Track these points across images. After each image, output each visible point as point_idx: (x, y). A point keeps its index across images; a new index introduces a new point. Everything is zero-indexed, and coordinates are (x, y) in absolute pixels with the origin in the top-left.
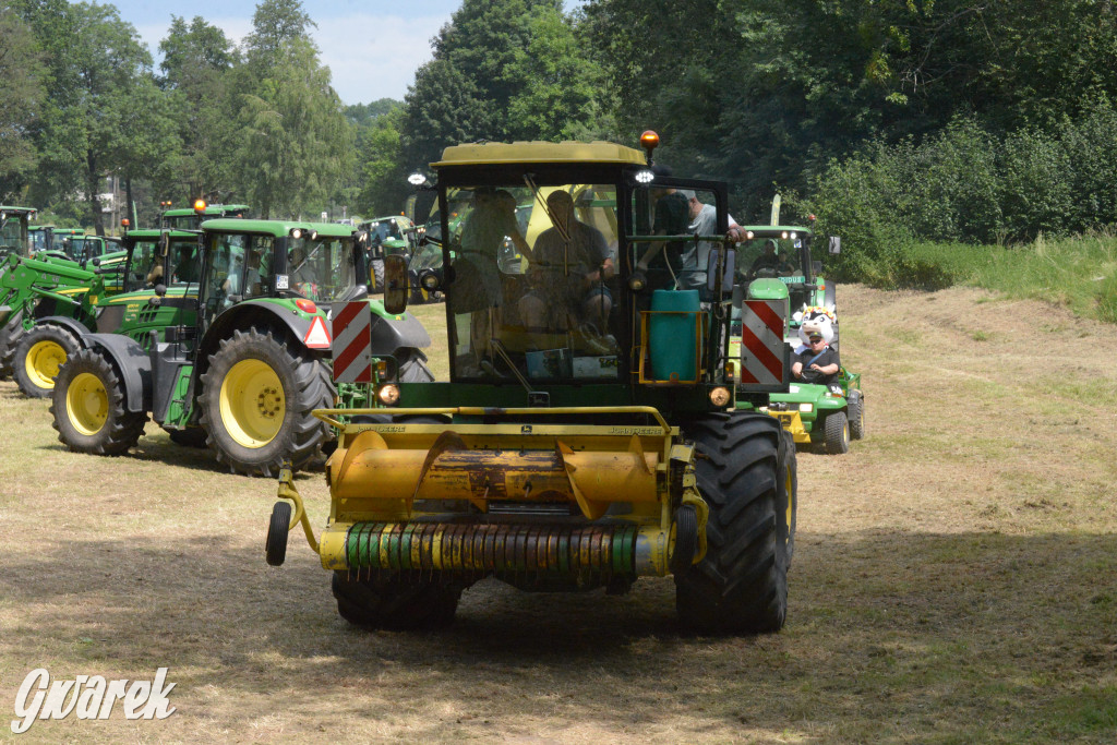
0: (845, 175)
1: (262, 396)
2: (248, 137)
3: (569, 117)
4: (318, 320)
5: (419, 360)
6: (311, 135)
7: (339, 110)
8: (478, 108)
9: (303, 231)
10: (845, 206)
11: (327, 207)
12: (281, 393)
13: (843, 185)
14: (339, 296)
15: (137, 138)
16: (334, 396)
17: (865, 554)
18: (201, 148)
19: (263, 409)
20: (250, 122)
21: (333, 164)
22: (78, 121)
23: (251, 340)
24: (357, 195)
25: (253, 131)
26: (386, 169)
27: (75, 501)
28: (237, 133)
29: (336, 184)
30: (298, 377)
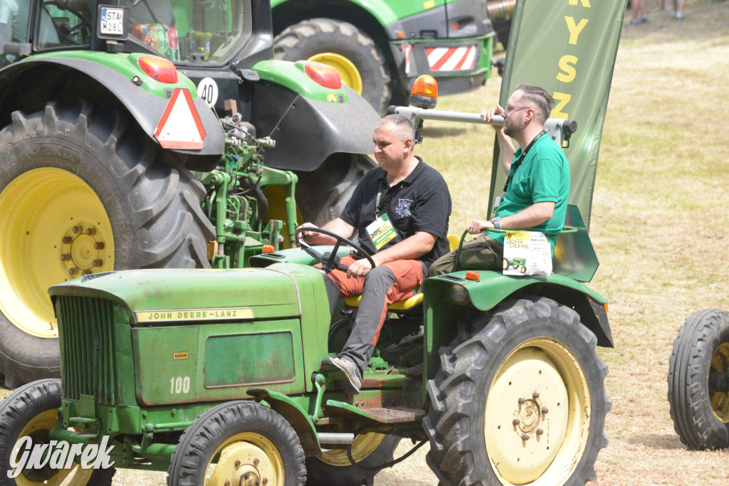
1: (68, 240)
4: (181, 95)
12: (106, 234)
14: (221, 52)
16: (209, 237)
23: (46, 131)
30: (138, 201)
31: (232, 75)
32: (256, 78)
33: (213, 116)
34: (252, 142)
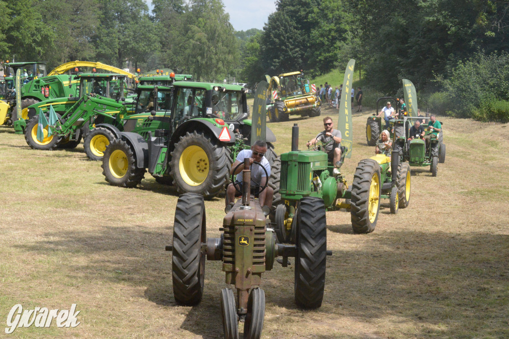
0: (465, 68)
1: (198, 162)
2: (191, 44)
3: (338, 39)
4: (225, 128)
5: (271, 148)
6: (220, 44)
7: (233, 33)
8: (296, 34)
9: (219, 88)
10: (465, 83)
11: (226, 77)
12: (207, 161)
13: (465, 74)
14: (235, 117)
15: (140, 44)
17: (474, 243)
18: (170, 49)
19: (199, 168)
20: (192, 38)
21: (230, 57)
22: (114, 35)
23: (194, 137)
24: (240, 72)
25: (194, 42)
26: (254, 61)
27: (113, 208)
28: (187, 42)
29: (231, 67)
30: (215, 154)
31: (238, 123)
32: (243, 124)
33: (233, 133)
34: (242, 139)
